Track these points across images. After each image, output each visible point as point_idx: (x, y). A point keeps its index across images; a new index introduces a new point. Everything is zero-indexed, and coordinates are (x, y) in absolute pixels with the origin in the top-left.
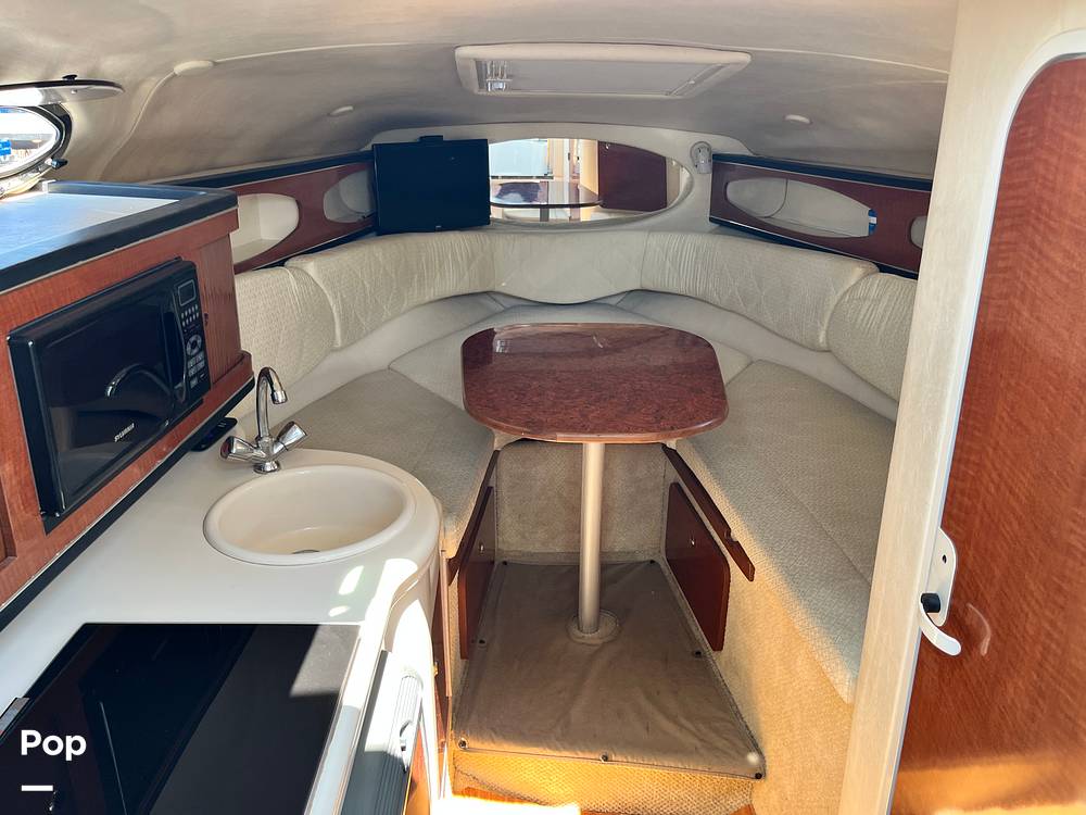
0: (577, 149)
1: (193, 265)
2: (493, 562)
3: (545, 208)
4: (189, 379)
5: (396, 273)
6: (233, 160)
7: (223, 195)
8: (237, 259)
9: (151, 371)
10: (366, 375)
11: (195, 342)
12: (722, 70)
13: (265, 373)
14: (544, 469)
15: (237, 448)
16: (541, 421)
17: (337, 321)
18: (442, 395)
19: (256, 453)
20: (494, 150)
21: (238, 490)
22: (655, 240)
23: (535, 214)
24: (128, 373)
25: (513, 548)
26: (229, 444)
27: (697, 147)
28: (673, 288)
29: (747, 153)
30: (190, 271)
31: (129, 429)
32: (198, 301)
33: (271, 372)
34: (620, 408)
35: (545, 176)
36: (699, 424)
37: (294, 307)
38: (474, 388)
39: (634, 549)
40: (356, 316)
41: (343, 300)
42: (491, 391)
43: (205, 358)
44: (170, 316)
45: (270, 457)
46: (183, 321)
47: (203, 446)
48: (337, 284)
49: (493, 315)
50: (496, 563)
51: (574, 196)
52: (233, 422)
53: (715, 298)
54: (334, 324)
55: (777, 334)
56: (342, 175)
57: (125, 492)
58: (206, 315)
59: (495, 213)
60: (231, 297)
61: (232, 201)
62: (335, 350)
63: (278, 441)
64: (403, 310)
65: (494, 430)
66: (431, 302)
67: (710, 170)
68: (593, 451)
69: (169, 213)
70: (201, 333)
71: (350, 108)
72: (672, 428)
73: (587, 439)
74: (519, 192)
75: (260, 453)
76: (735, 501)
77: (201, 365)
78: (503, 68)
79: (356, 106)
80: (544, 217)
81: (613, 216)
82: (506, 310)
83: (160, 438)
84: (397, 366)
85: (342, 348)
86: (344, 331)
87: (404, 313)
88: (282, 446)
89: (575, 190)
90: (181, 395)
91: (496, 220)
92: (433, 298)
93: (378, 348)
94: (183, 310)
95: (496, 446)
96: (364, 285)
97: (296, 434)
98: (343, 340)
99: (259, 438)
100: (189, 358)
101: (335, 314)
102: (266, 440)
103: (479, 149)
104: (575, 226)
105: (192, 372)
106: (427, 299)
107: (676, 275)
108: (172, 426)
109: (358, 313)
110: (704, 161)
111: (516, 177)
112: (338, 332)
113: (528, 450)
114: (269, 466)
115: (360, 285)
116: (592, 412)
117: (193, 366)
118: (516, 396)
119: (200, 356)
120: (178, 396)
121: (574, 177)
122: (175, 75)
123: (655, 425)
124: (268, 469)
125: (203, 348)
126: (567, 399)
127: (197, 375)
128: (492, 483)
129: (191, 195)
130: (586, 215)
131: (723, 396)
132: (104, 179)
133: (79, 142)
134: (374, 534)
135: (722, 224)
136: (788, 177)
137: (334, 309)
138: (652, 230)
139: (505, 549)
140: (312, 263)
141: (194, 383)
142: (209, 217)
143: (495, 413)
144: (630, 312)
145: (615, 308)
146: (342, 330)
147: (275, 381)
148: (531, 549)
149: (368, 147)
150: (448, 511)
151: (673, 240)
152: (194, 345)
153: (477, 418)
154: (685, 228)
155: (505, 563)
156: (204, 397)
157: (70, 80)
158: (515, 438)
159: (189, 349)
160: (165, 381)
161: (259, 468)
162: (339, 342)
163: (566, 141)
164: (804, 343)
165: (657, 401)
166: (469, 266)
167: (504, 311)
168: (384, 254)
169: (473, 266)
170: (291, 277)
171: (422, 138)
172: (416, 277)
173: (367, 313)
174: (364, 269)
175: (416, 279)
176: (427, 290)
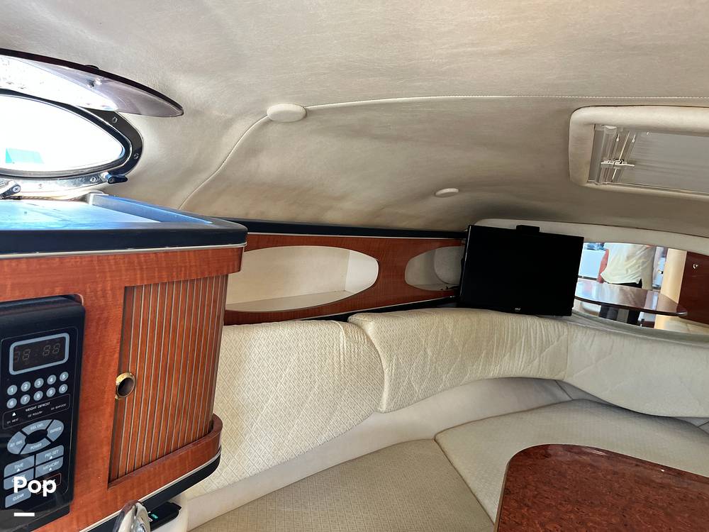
5: (464, 346)
17: (387, 384)
40: (409, 383)
41: (398, 365)
48: (395, 348)
54: (383, 388)
59: (577, 305)
62: (378, 412)
64: (463, 382)
71: (456, 190)
77: (52, 467)
82: (573, 400)
85: (385, 412)
86: (392, 397)
91: (576, 313)
96: (425, 351)
98: (389, 404)
101: (386, 378)
103: (574, 247)
106: (491, 375)
109: (412, 379)
112: (385, 395)
115: (422, 353)
119: (52, 454)
137: (386, 371)
141: (18, 497)
145: (697, 429)
146: (390, 394)
159: (16, 443)
162: (384, 407)
166: (541, 352)
167: (570, 401)
168: (454, 326)
169: (544, 353)
170: (342, 333)
171: (518, 227)
172: (484, 352)
173: (423, 381)
174: (429, 337)
175: (483, 355)
176: (492, 367)
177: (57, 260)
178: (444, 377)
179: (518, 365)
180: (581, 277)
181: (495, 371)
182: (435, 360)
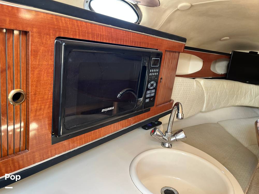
4: (146, 98)
5: (229, 92)
11: (153, 84)
15: (157, 132)
17: (205, 102)
26: (154, 131)
32: (159, 68)
33: (180, 104)
37: (193, 93)
40: (212, 103)
41: (209, 96)
43: (155, 93)
45: (169, 141)
46: (150, 73)
48: (209, 90)
52: (160, 123)
58: (161, 78)
62: (201, 112)
63: (174, 136)
70: (157, 82)
75: (165, 138)
77: (153, 95)
84: (219, 123)
85: (204, 112)
86: (207, 106)
87: (227, 107)
88: (175, 138)
92: (239, 105)
96: (217, 93)
97: (181, 135)
99: (167, 132)
100: (148, 89)
101: (205, 100)
102: (169, 133)
105: (148, 96)
109: (213, 102)
112: (205, 106)
114: (167, 145)
115: (216, 93)
117: (148, 94)
119: (153, 91)
125: (156, 88)
127: (150, 98)
137: (206, 98)
140: (203, 81)
141: (147, 100)
147: (180, 109)
159: (149, 85)
161: (163, 144)
162: (204, 110)
168: (227, 85)
169: (256, 98)
170: (195, 83)
171: (250, 52)
172: (235, 96)
173: (216, 103)
174: (219, 88)
175: (235, 97)
176: (238, 101)
177: (157, 39)
178: (222, 103)
179: (246, 102)
181: (238, 103)
182: (220, 96)
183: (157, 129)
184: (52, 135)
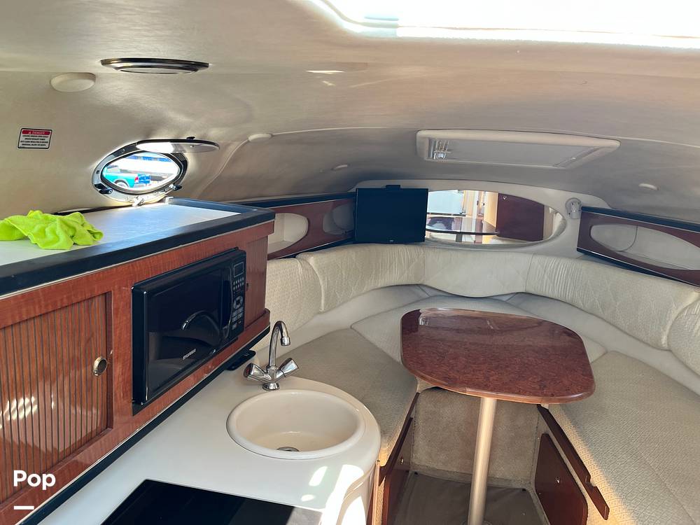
0: (484, 198)
1: (245, 253)
2: (408, 471)
3: (460, 234)
4: (232, 324)
5: (362, 267)
6: (274, 193)
7: (267, 212)
8: (270, 251)
9: (210, 316)
10: (337, 331)
11: (239, 301)
12: (598, 151)
13: (279, 325)
14: (449, 410)
15: (254, 371)
16: (456, 379)
17: (323, 295)
18: (385, 351)
19: (265, 376)
20: (432, 196)
21: (252, 399)
22: (537, 260)
23: (453, 237)
24: (197, 316)
25: (423, 463)
26: (250, 368)
27: (572, 200)
28: (549, 293)
29: (607, 207)
30: (242, 256)
31: (192, 352)
32: (244, 275)
33: (282, 324)
34: (513, 375)
35: (461, 215)
36: (573, 394)
37: (299, 283)
38: (409, 349)
39: (511, 478)
40: (335, 292)
41: (328, 281)
42: (420, 352)
43: (243, 312)
44: (227, 283)
45: (274, 380)
46: (235, 285)
47: (233, 367)
48: (326, 272)
49: (420, 300)
50: (410, 472)
51: (479, 228)
52: (254, 353)
53: (580, 304)
54: (321, 297)
55: (628, 334)
56: (335, 206)
57: (184, 393)
58: (247, 284)
59: (428, 234)
60: (263, 274)
61: (272, 216)
62: (320, 313)
63: (280, 369)
64: (363, 291)
65: (417, 378)
66: (382, 288)
67: (579, 217)
68: (488, 404)
69: (235, 220)
70: (243, 295)
71: (346, 166)
72: (553, 395)
73: (483, 395)
74: (443, 223)
75: (268, 377)
76: (595, 455)
77: (240, 315)
78: (446, 145)
79: (349, 165)
80: (459, 239)
81: (505, 243)
82: (430, 297)
83: (209, 359)
84: (355, 327)
85: (324, 312)
86: (327, 301)
87: (364, 294)
88: (281, 374)
89: (480, 224)
90: (226, 333)
91: (428, 239)
92: (383, 285)
93: (345, 315)
94: (234, 280)
95: (418, 389)
96: (341, 273)
97: (292, 367)
98: (325, 307)
99: (268, 366)
100: (235, 310)
101: (323, 290)
102: (273, 368)
103: (422, 195)
104: (478, 247)
105: (234, 319)
106: (379, 286)
107: (551, 285)
108: (216, 354)
109: (336, 290)
110: (575, 211)
111: (442, 214)
112: (323, 302)
113: (438, 395)
114: (272, 386)
116: (492, 376)
117: (235, 316)
118: (438, 358)
119: (241, 310)
120: (224, 334)
121: (479, 216)
122: (249, 141)
123: (540, 392)
124: (271, 388)
125: (243, 305)
126: (474, 364)
127: (237, 321)
128: (413, 415)
129: (248, 211)
130: (486, 240)
131: (590, 375)
132: (200, 198)
133: (190, 176)
134: (337, 444)
135: (586, 253)
136: (638, 225)
137: (322, 286)
138: (535, 254)
139: (417, 463)
140: (312, 258)
141: (235, 326)
142: (257, 225)
143: (423, 368)
144: (517, 307)
145: (506, 303)
146: (325, 300)
147: (284, 330)
148: (435, 466)
149: (354, 190)
150: (384, 433)
151: (552, 262)
152: (238, 302)
153: (410, 369)
154: (559, 253)
155: (416, 473)
156: (239, 336)
157: (191, 140)
158: (431, 386)
159: (235, 304)
160: (218, 324)
161: (266, 386)
162: (323, 309)
163: (477, 192)
164: (649, 342)
165: (540, 373)
166: (409, 267)
167: (428, 298)
168: (356, 256)
169: (411, 267)
170: (299, 265)
171: (387, 186)
172: (374, 271)
174: (343, 264)
175: (374, 273)
176: (380, 280)
178: (352, 288)
179: (395, 278)
180: (429, 213)
183: (254, 366)
184: (133, 403)
